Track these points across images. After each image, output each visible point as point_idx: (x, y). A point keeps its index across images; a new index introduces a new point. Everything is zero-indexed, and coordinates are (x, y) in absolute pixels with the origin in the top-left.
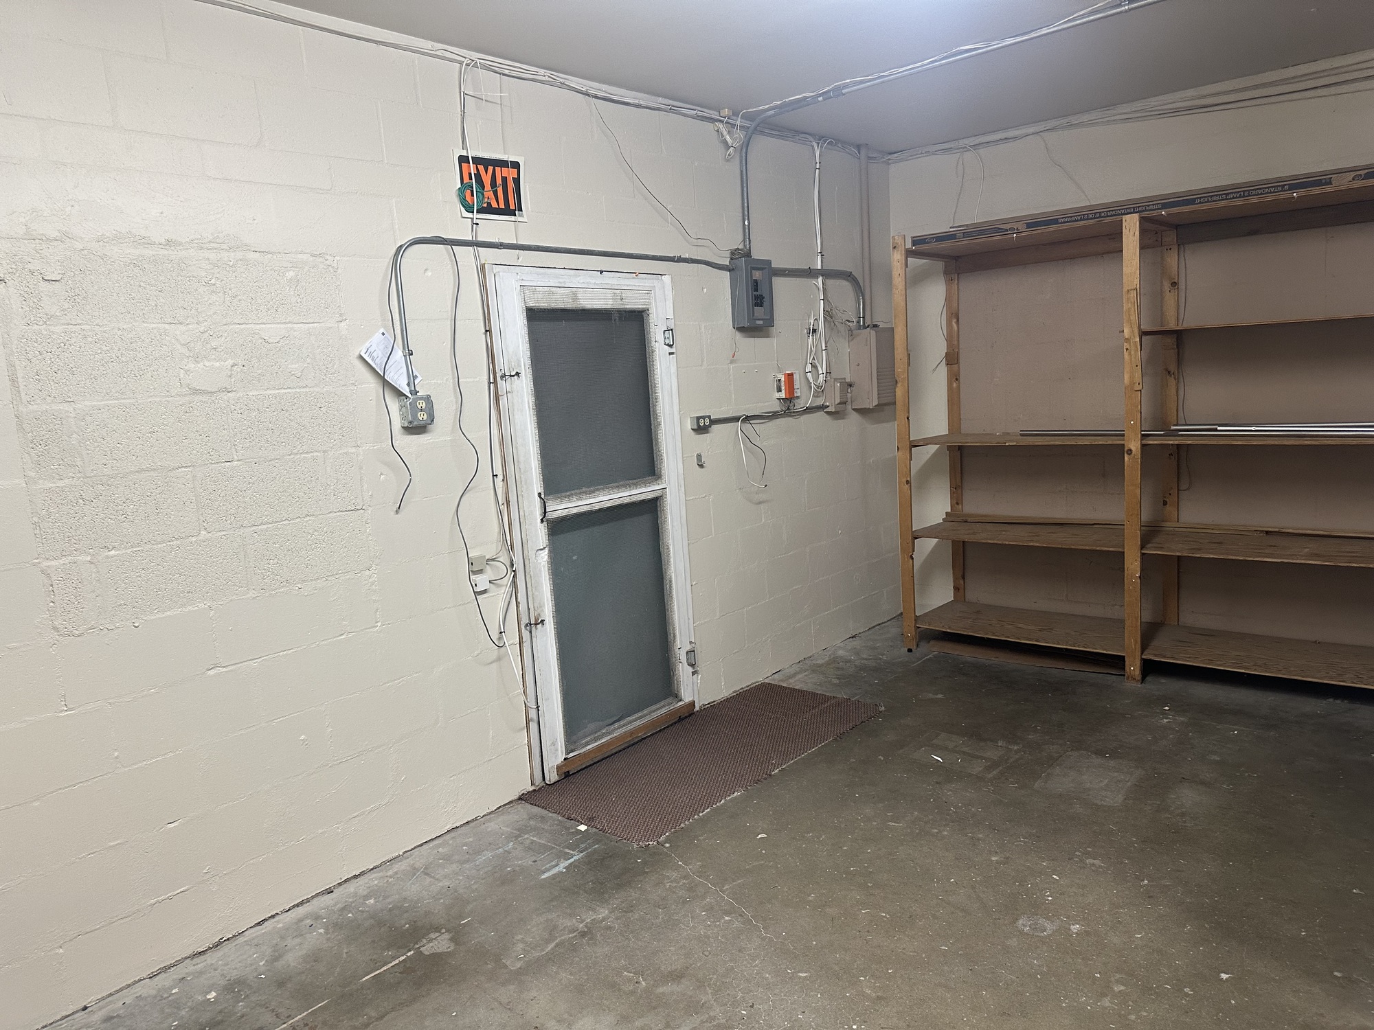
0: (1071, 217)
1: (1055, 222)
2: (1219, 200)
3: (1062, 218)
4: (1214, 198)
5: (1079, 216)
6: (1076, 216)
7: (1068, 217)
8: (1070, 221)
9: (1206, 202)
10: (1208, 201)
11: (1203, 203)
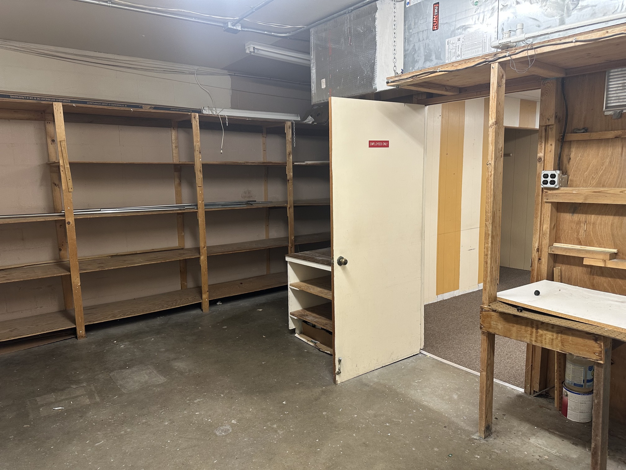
0: (19, 96)
1: (8, 97)
2: (98, 105)
3: (13, 95)
4: (95, 103)
5: (24, 96)
6: (22, 96)
7: (17, 96)
8: (18, 98)
9: (92, 104)
10: (93, 104)
11: (90, 104)
